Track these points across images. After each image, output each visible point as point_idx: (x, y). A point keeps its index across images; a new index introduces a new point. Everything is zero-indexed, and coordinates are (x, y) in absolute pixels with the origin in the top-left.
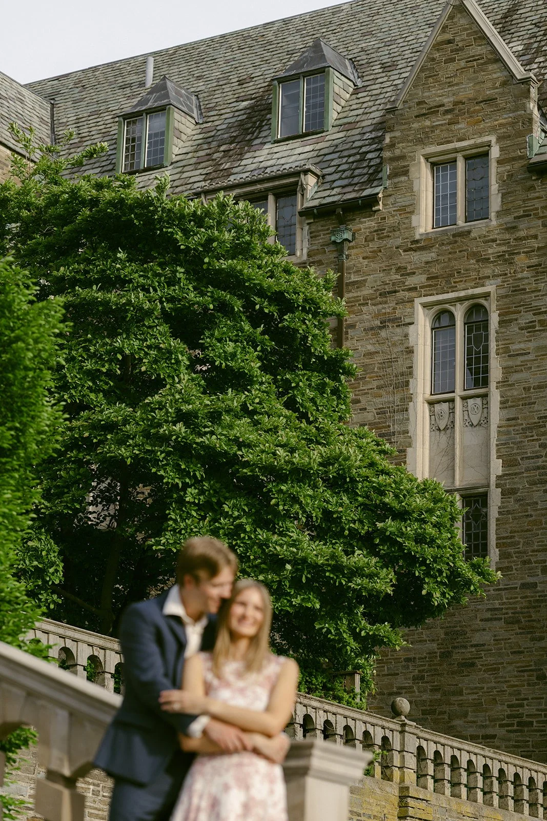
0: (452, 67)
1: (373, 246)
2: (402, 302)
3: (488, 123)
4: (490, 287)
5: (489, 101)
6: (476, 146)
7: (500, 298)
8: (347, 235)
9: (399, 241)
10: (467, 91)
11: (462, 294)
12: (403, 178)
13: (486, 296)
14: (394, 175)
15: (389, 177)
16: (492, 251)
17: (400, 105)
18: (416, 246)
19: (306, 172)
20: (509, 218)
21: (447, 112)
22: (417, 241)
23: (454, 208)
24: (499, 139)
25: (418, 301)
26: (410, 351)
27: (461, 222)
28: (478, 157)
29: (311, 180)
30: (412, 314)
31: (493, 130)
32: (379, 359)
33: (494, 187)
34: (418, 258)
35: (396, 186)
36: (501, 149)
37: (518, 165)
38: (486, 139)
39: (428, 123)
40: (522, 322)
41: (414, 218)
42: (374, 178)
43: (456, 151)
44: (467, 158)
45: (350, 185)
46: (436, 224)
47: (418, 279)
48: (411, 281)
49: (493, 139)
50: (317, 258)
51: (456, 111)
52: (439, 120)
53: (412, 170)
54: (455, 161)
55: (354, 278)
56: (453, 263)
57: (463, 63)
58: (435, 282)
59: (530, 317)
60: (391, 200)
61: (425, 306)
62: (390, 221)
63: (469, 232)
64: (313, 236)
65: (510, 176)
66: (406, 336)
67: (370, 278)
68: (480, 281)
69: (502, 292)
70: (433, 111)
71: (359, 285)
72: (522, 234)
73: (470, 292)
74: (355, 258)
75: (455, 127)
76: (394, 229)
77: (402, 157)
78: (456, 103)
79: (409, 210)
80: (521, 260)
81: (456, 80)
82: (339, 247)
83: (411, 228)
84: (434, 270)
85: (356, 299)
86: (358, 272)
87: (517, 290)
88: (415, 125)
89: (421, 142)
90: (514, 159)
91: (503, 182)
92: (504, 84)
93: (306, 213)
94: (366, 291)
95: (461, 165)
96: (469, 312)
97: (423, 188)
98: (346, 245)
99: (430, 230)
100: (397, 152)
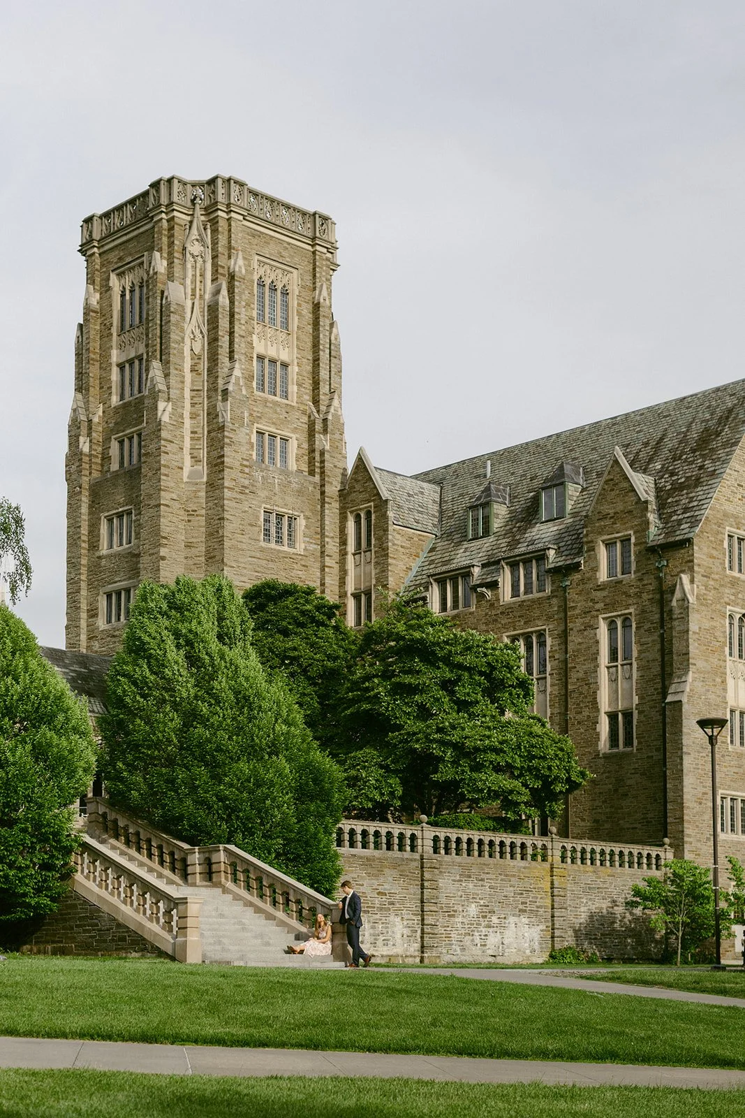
0: (612, 493)
1: (580, 588)
2: (593, 617)
3: (629, 525)
4: (631, 610)
5: (630, 512)
6: (625, 536)
7: (636, 615)
8: (568, 583)
9: (591, 586)
10: (620, 507)
11: (619, 613)
12: (592, 553)
13: (630, 614)
14: (589, 551)
15: (586, 552)
16: (632, 591)
17: (590, 514)
18: (600, 588)
19: (549, 549)
20: (640, 574)
21: (611, 518)
22: (599, 586)
23: (616, 568)
24: (635, 533)
25: (600, 616)
26: (597, 642)
27: (620, 576)
28: (626, 541)
29: (551, 553)
30: (598, 623)
31: (632, 528)
32: (584, 646)
33: (633, 558)
34: (599, 594)
35: (589, 556)
36: (636, 538)
37: (643, 546)
38: (629, 532)
39: (603, 523)
40: (646, 627)
41: (598, 573)
42: (579, 552)
43: (616, 538)
44: (622, 541)
45: (570, 554)
46: (609, 576)
47: (600, 606)
48: (598, 606)
49: (632, 532)
50: (556, 594)
51: (615, 517)
52: (608, 522)
53: (596, 548)
54: (616, 542)
55: (572, 605)
56: (616, 597)
57: (618, 492)
58: (609, 606)
59: (649, 625)
60: (587, 564)
61: (603, 619)
62: (587, 575)
63: (622, 581)
64: (553, 583)
65: (640, 552)
66: (596, 634)
67: (579, 605)
68: (627, 607)
69: (637, 612)
70: (605, 517)
71: (574, 608)
72: (645, 582)
73: (623, 612)
74: (572, 594)
75: (615, 526)
76: (589, 579)
77: (592, 542)
78: (615, 513)
79: (595, 569)
80: (645, 597)
81: (614, 501)
82: (565, 589)
83: (596, 579)
84: (607, 601)
85: (573, 615)
86: (573, 601)
87: (643, 611)
88: (597, 525)
89: (600, 533)
90: (641, 543)
91: (637, 556)
92: (636, 503)
93: (549, 571)
94: (577, 611)
95: (618, 545)
96: (624, 621)
97: (602, 557)
98: (567, 588)
99: (606, 579)
100: (589, 539)
